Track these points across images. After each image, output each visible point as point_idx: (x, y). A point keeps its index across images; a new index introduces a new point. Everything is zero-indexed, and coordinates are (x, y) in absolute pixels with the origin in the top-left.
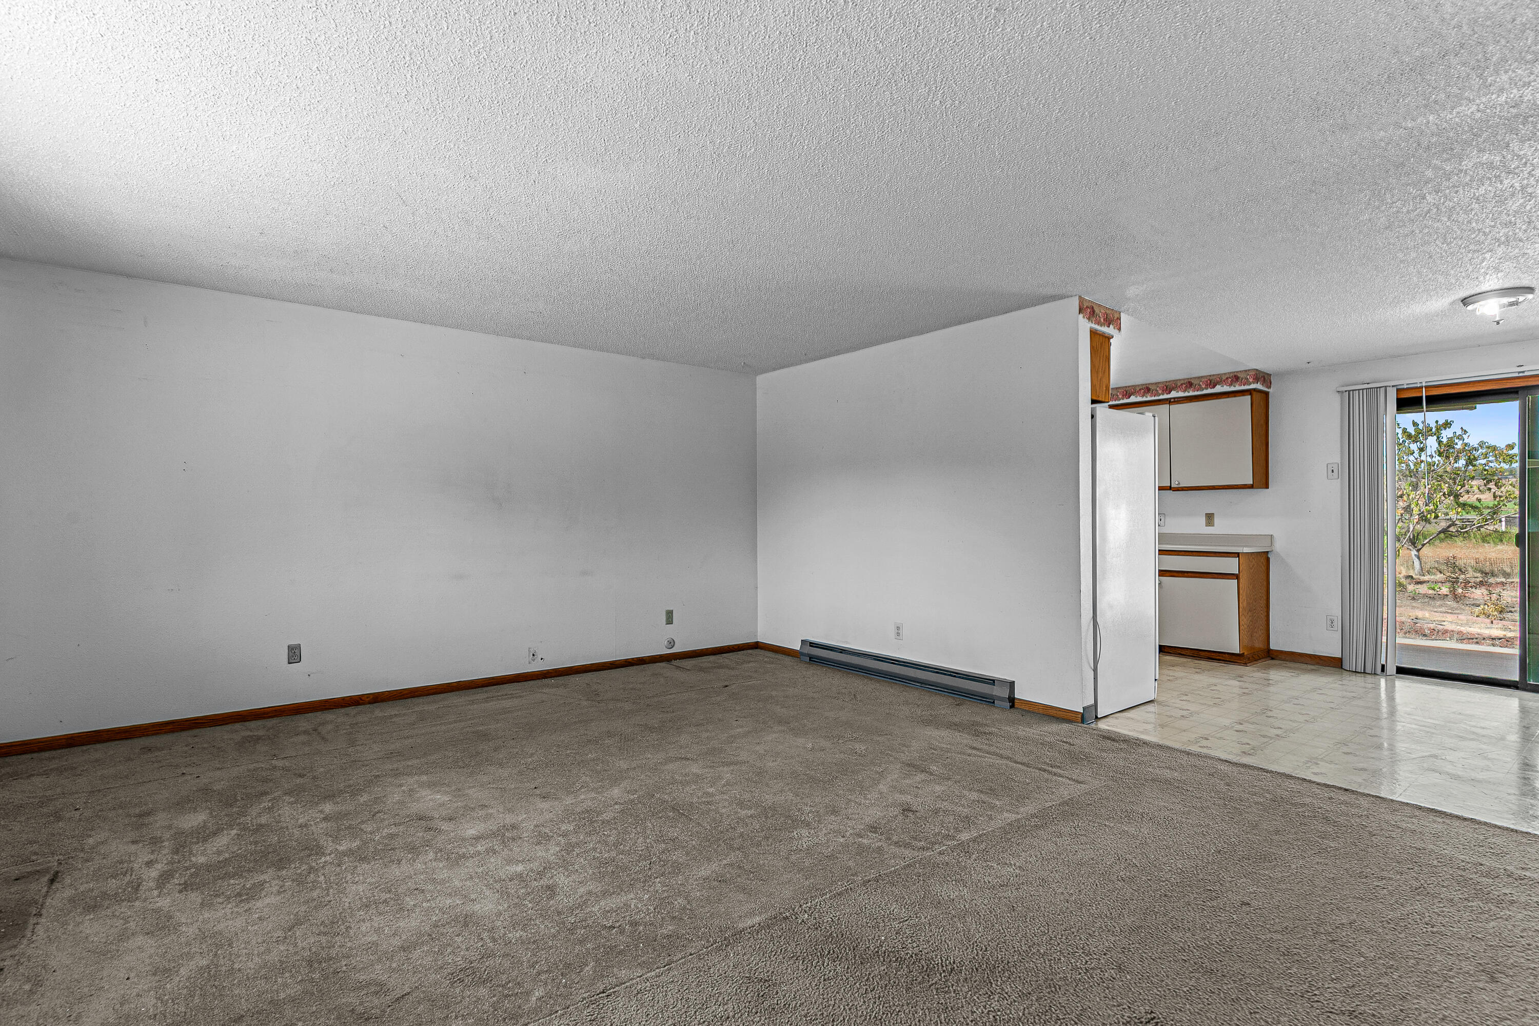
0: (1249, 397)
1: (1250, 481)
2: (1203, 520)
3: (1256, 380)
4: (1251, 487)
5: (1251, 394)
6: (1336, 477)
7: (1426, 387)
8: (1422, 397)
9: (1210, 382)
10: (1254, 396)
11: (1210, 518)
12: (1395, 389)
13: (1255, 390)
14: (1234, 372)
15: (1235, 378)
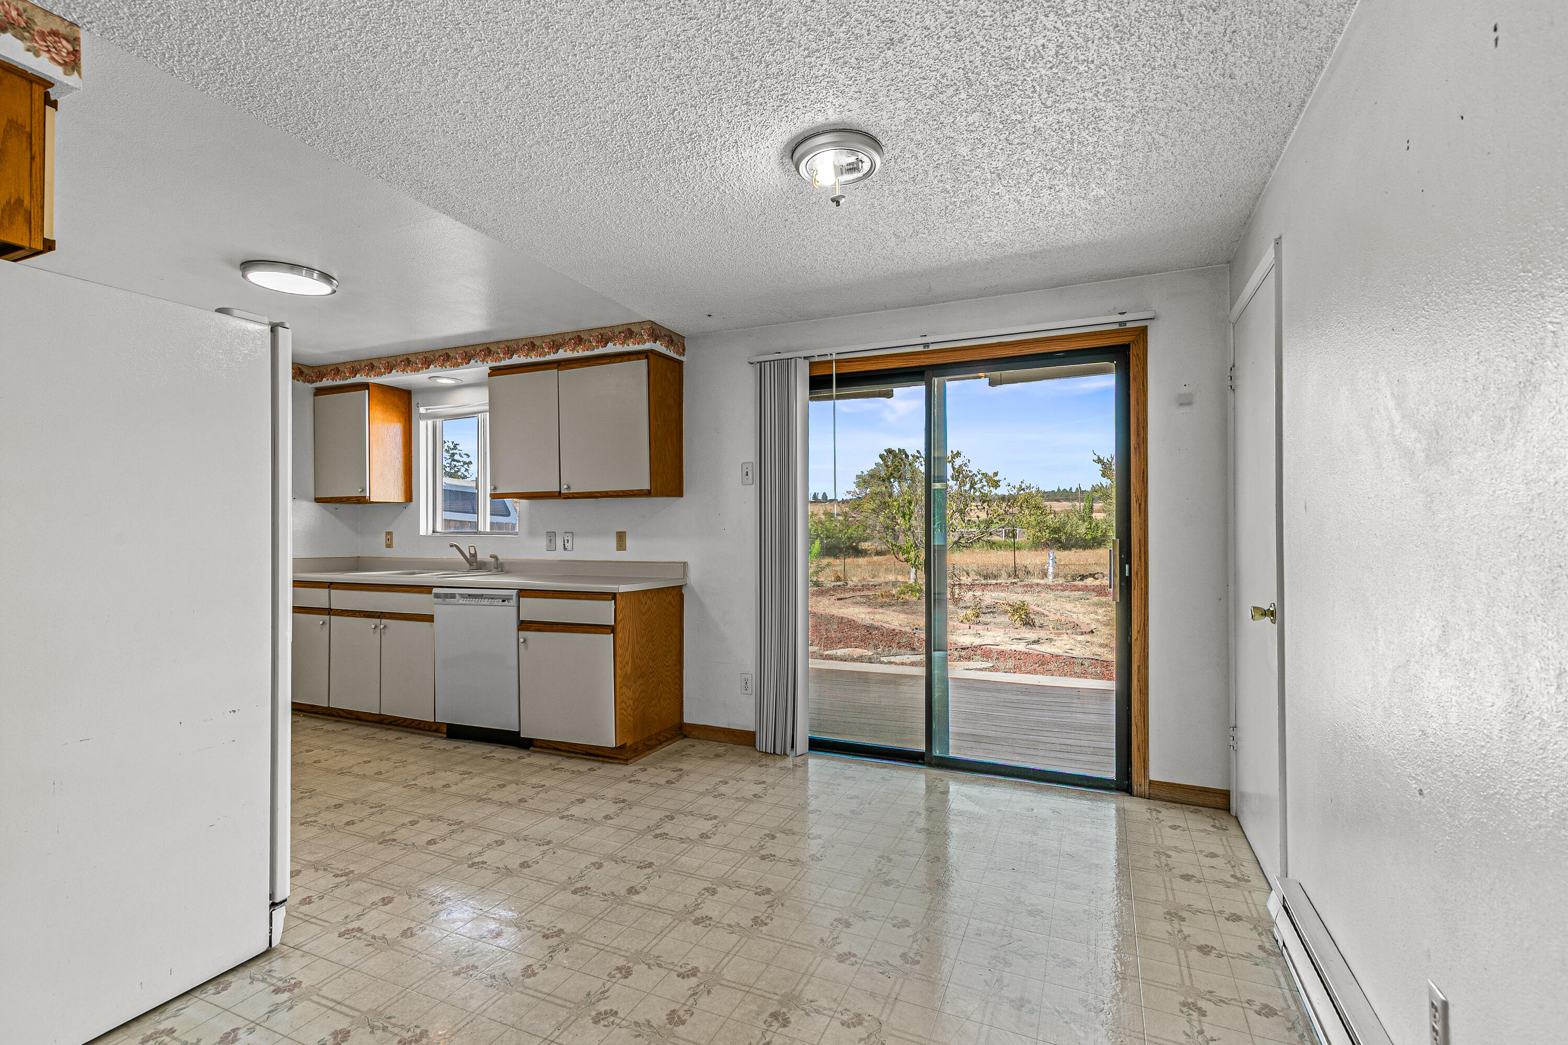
0: (645, 362)
1: (646, 486)
2: (613, 542)
3: (655, 337)
4: (647, 494)
5: (647, 357)
6: (751, 482)
7: (837, 361)
8: (832, 375)
9: (602, 338)
10: (652, 361)
11: (621, 537)
12: (807, 362)
13: (652, 351)
14: (627, 324)
15: (629, 332)
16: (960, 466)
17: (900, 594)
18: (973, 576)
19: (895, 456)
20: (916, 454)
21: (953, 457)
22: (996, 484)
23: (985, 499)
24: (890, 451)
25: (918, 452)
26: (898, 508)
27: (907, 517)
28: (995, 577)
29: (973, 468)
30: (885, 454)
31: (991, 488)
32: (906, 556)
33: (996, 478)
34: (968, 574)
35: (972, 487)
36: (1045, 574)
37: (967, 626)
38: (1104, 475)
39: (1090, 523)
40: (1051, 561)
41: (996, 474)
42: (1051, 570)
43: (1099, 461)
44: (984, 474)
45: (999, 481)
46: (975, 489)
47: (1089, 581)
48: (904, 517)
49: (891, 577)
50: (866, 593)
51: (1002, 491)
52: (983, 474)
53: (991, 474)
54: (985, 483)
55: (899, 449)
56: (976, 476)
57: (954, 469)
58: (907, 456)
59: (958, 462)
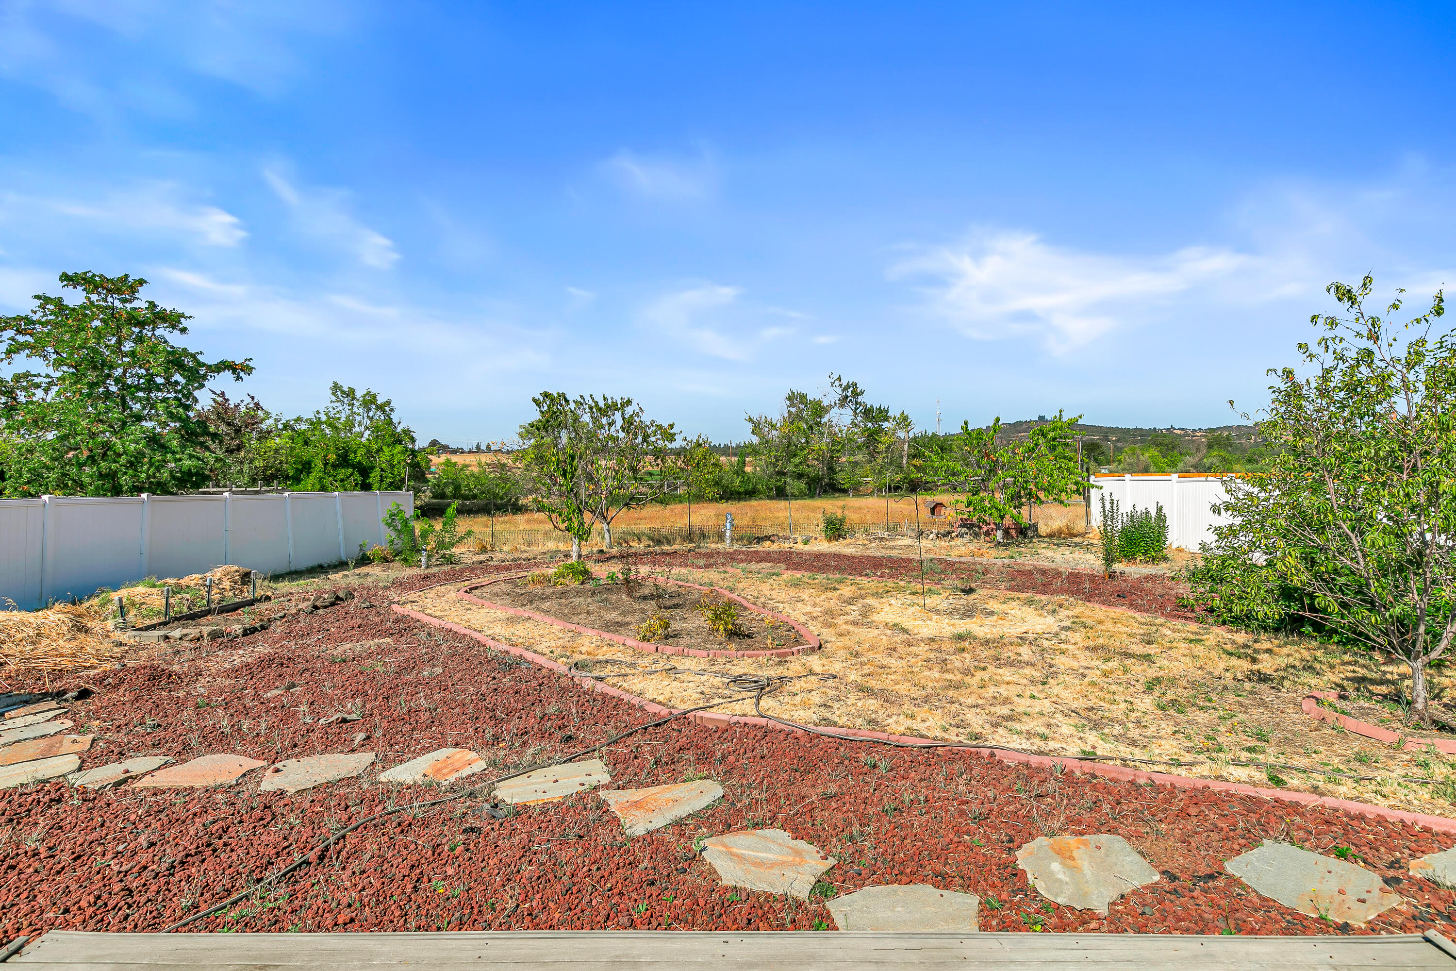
16: (631, 416)
17: (559, 577)
18: (645, 542)
19: (552, 400)
20: (579, 399)
21: (623, 406)
22: (671, 438)
23: (659, 454)
24: (546, 395)
25: (581, 397)
26: (557, 465)
27: (569, 476)
28: (669, 542)
29: (646, 418)
30: (541, 398)
31: (666, 442)
32: (566, 524)
33: (671, 431)
34: (639, 539)
35: (645, 440)
36: (721, 537)
37: (653, 648)
38: (753, 433)
39: (743, 477)
40: (728, 525)
41: (671, 426)
42: (728, 534)
43: (750, 420)
44: (659, 427)
45: (674, 434)
46: (648, 442)
47: (767, 546)
48: (564, 475)
49: (551, 545)
50: (513, 574)
51: (677, 444)
52: (657, 426)
53: (666, 425)
54: (659, 436)
55: (558, 394)
56: (649, 428)
57: (624, 419)
58: (567, 401)
59: (629, 411)
